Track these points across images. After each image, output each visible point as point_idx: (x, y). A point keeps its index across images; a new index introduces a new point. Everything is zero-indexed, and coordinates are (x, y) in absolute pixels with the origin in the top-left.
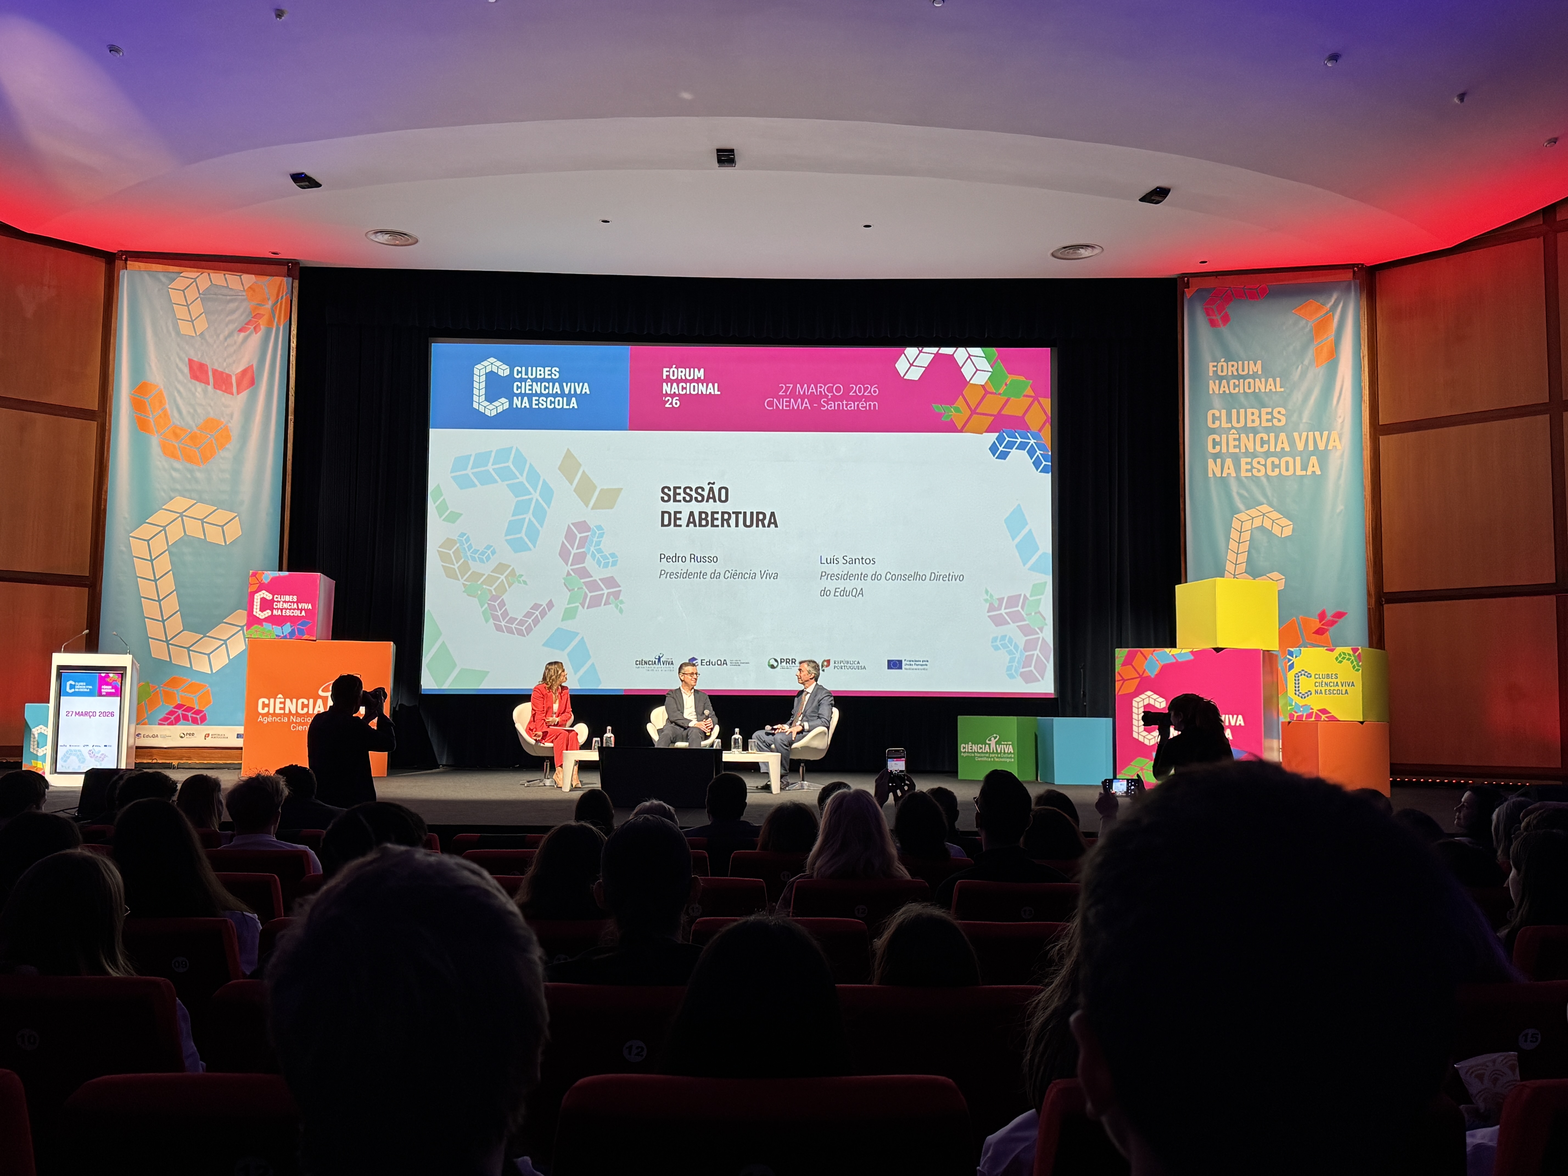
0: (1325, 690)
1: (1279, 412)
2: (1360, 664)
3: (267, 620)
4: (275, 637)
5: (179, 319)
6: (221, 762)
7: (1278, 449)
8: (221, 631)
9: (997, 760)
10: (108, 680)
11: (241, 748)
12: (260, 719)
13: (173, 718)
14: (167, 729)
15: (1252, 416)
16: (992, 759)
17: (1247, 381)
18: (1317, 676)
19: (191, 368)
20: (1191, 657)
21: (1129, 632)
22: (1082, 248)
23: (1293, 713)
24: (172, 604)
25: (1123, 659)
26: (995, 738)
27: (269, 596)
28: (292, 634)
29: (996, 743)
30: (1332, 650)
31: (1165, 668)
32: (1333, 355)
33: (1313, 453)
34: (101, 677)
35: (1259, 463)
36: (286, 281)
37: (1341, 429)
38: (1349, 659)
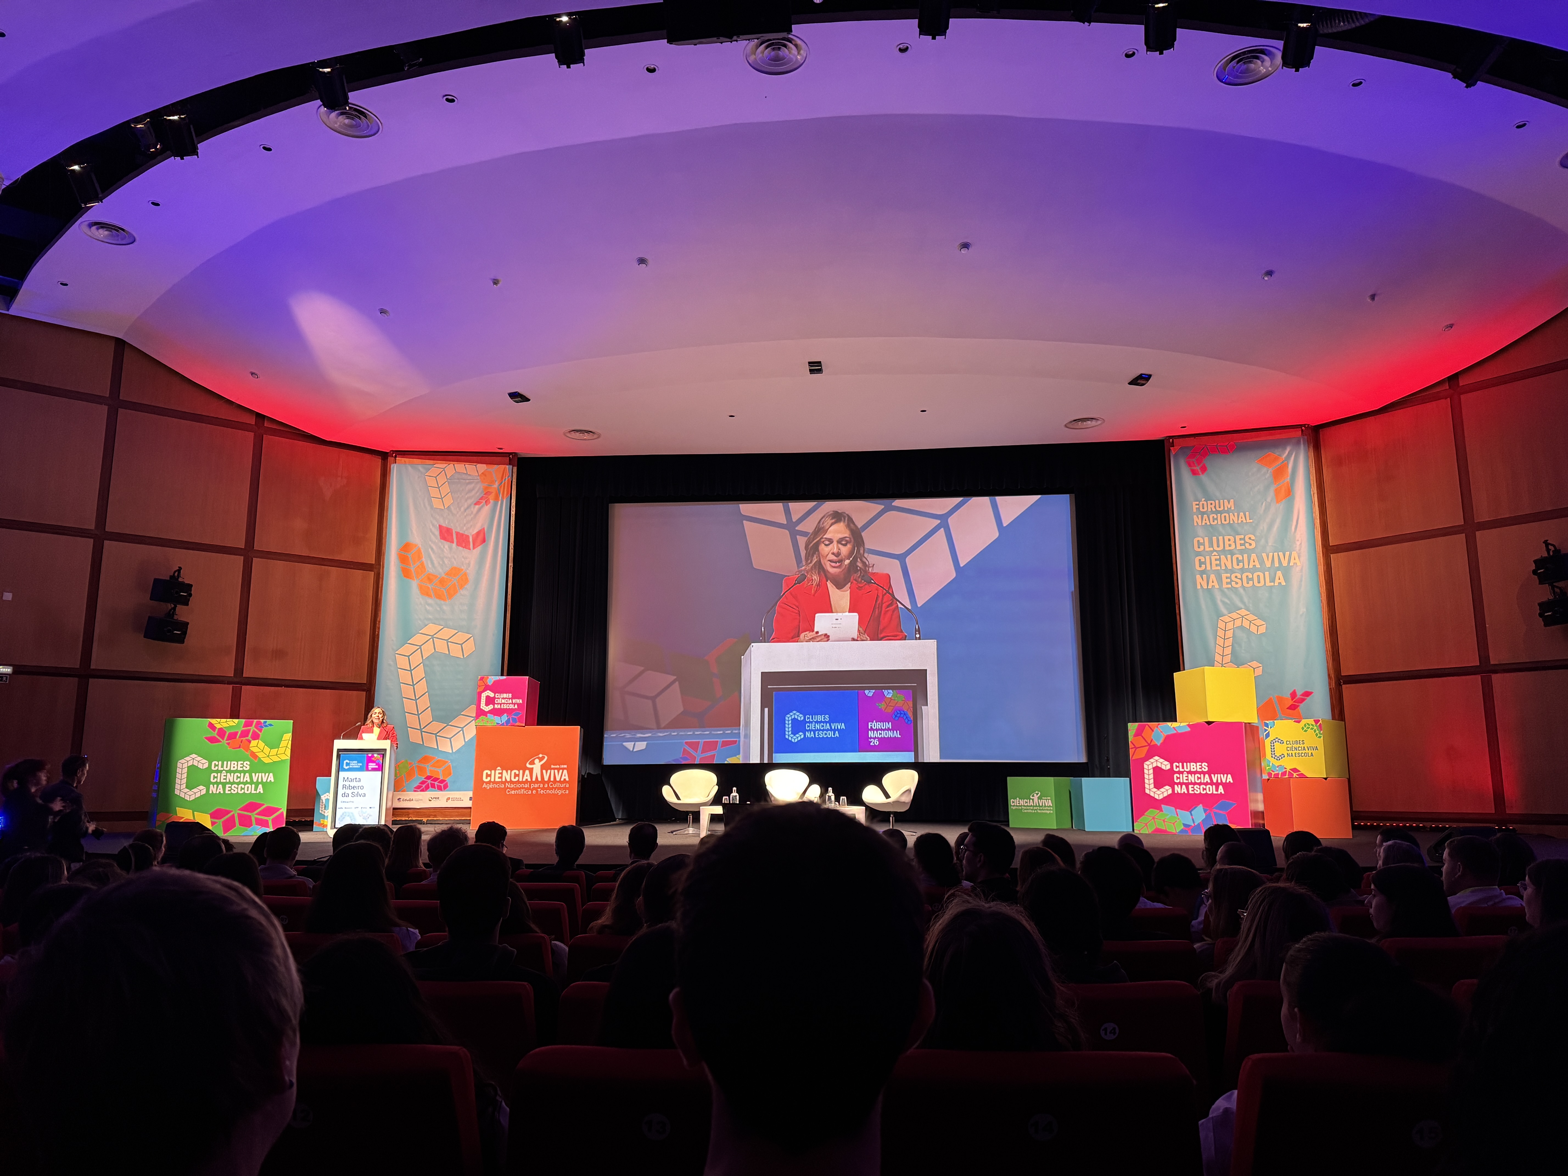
0: (1295, 753)
1: (1250, 538)
2: (1322, 732)
3: (491, 712)
4: (496, 724)
5: (433, 497)
6: (458, 819)
7: (1251, 566)
8: (461, 721)
9: (1039, 811)
10: (373, 759)
11: (471, 808)
12: (484, 785)
13: (424, 786)
14: (420, 795)
15: (1228, 541)
16: (1036, 811)
17: (1223, 515)
18: (1288, 743)
19: (441, 532)
20: (1188, 729)
21: (1142, 711)
22: (1088, 420)
23: (1271, 772)
24: (424, 703)
25: (1134, 731)
26: (1037, 794)
27: (492, 695)
28: (507, 722)
29: (1039, 798)
30: (1299, 722)
31: (1168, 738)
32: (1288, 493)
33: (1278, 569)
34: (368, 757)
35: (1236, 577)
36: (508, 468)
37: (1300, 550)
38: (1312, 729)
